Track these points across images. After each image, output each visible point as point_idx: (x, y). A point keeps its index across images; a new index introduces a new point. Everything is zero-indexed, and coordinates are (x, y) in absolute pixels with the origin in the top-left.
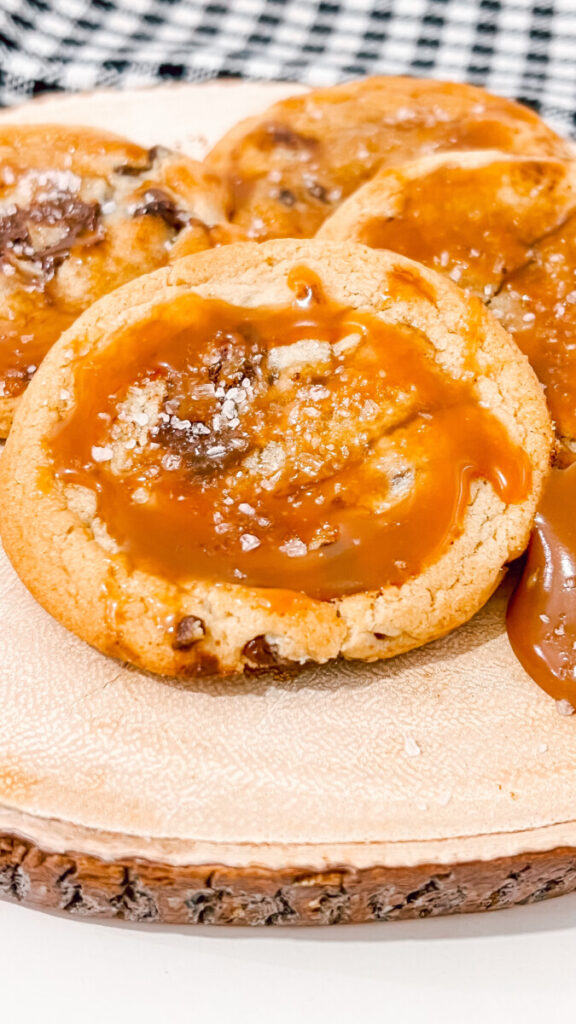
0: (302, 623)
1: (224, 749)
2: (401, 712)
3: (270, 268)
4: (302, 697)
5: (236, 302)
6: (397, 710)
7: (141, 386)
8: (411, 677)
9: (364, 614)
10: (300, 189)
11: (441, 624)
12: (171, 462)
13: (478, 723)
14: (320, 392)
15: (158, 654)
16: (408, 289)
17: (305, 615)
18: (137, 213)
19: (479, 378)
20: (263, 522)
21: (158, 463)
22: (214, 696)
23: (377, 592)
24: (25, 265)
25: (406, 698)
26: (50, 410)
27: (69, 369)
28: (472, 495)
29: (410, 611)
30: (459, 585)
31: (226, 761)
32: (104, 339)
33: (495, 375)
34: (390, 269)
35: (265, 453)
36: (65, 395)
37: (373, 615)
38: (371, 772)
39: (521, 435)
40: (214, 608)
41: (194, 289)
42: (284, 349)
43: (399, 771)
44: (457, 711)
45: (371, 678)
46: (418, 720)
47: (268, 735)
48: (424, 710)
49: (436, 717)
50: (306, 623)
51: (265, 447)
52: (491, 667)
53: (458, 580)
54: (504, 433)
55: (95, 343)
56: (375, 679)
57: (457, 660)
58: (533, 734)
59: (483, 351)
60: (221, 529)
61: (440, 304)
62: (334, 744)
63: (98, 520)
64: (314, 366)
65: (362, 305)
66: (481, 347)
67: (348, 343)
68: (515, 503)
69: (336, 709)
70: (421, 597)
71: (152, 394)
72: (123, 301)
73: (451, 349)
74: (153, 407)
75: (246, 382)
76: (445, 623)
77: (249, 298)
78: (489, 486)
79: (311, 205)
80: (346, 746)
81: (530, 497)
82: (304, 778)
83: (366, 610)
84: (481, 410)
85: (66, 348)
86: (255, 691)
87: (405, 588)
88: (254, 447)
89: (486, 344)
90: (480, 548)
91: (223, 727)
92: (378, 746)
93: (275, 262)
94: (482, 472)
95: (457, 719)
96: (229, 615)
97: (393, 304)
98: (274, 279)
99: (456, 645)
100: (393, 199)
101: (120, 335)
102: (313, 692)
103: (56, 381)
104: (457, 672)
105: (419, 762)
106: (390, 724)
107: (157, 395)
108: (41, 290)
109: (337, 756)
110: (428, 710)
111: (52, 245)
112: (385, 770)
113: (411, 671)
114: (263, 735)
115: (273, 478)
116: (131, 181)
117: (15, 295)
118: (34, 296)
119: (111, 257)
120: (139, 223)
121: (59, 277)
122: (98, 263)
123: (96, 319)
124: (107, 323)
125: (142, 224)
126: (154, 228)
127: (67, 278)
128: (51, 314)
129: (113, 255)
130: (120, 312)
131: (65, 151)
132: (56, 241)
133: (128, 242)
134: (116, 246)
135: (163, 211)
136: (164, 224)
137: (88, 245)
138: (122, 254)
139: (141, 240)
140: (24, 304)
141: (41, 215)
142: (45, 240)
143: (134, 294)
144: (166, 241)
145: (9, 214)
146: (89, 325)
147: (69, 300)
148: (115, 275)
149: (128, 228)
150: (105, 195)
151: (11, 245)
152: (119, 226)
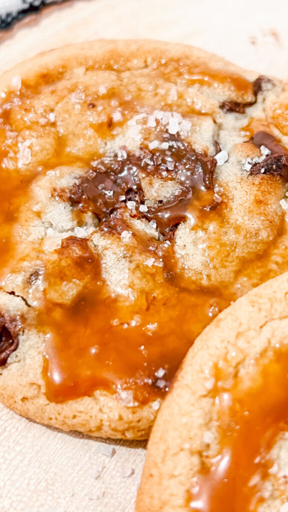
24: (141, 226)
36: (208, 436)
101: (266, 361)
116: (237, 119)
117: (135, 269)
118: (154, 270)
119: (228, 223)
120: (257, 183)
121: (176, 244)
122: (216, 230)
123: (235, 333)
124: (249, 342)
125: (260, 183)
126: (271, 188)
127: (185, 246)
128: (172, 291)
129: (232, 221)
130: (261, 327)
131: (168, 80)
132: (168, 195)
133: (245, 204)
134: (234, 210)
135: (280, 169)
136: (280, 181)
137: (206, 209)
138: (240, 219)
139: (259, 202)
140: (144, 280)
141: (152, 163)
142: (157, 193)
143: (276, 305)
144: (281, 199)
145: (119, 159)
146: (229, 342)
147: (188, 274)
148: (234, 246)
149: (245, 188)
150: (213, 136)
151: (123, 198)
152: (235, 184)
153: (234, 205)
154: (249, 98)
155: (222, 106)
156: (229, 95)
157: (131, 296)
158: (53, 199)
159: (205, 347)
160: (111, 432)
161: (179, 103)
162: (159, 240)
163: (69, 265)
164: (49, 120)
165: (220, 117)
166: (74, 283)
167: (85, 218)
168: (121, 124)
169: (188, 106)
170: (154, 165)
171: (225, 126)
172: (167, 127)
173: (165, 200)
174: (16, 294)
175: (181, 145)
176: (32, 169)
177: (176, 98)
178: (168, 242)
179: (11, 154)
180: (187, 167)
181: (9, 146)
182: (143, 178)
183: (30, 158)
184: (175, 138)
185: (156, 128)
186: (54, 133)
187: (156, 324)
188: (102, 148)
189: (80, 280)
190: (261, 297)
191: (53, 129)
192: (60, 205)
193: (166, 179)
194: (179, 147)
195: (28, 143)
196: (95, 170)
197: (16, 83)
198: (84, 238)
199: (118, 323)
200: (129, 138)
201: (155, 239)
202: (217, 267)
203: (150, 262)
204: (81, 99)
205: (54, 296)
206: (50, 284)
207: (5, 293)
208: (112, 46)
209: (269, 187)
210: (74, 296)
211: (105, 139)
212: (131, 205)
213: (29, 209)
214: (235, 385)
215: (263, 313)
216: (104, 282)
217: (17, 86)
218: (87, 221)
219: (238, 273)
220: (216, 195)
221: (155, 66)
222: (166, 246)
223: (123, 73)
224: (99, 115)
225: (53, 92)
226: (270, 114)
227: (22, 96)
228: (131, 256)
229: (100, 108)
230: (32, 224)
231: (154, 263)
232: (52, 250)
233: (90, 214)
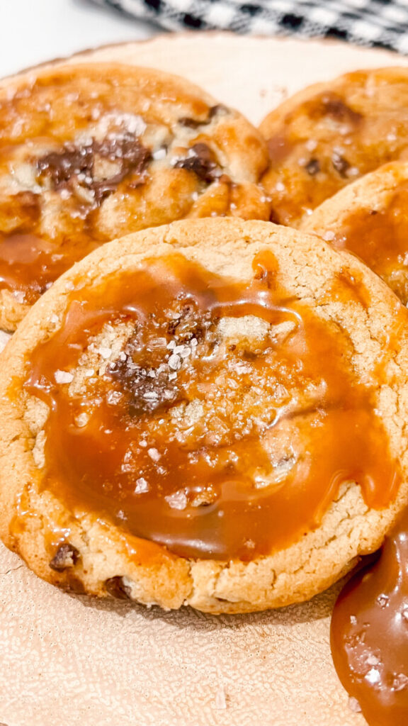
0: (154, 576)
1: (73, 656)
2: (227, 664)
3: (245, 245)
4: (153, 627)
5: (211, 268)
6: (224, 661)
7: (113, 325)
8: (250, 632)
9: (207, 582)
10: (328, 160)
11: (279, 600)
12: (114, 398)
13: (287, 693)
14: (244, 368)
15: (40, 567)
16: (347, 293)
17: (158, 569)
18: (176, 166)
19: (383, 386)
20: (161, 470)
21: (104, 394)
22: (85, 605)
23: (226, 563)
24: (82, 192)
25: (236, 652)
26: (41, 329)
27: (65, 297)
28: (341, 493)
29: (249, 587)
30: (302, 573)
31: (71, 668)
32: (100, 277)
33: (398, 386)
34: (338, 270)
35: (190, 406)
36: (55, 319)
37: (215, 584)
38: (180, 713)
39: (401, 448)
40: (90, 543)
41: (183, 251)
42: (232, 320)
43: (203, 719)
44: (274, 677)
45: (216, 624)
46: (238, 676)
47: (113, 654)
48: (247, 667)
49: (254, 677)
50: (157, 576)
51: (192, 401)
52: (320, 642)
53: (302, 568)
54: (386, 442)
55: (92, 280)
56: (219, 626)
57: (294, 628)
58: (328, 716)
59: (395, 361)
60: (125, 468)
61: (370, 311)
62: (161, 678)
63: (43, 432)
64: (251, 342)
65: (305, 297)
66: (394, 358)
67: (284, 328)
68: (377, 509)
69: (176, 645)
70: (263, 576)
71: (120, 334)
72: (125, 248)
73: (367, 354)
74: (118, 344)
75: (194, 341)
76: (283, 601)
77: (222, 267)
78: (358, 488)
79: (331, 177)
80: (170, 682)
81: (391, 506)
82: (125, 702)
83: (210, 578)
84: (373, 417)
85: (68, 279)
86: (119, 611)
87: (252, 565)
88: (182, 399)
89: (399, 356)
90: (332, 542)
91: (80, 638)
92: (196, 690)
93: (251, 241)
94: (354, 475)
95: (270, 684)
96: (100, 551)
97: (331, 303)
98: (246, 256)
99: (299, 614)
100: (384, 194)
101: (113, 278)
102: (164, 624)
103: (52, 306)
104: (289, 639)
105: (222, 715)
106: (214, 672)
107: (124, 335)
108: (83, 217)
109: (158, 690)
110: (250, 668)
111: (108, 179)
112: (192, 715)
113: (251, 627)
114: (108, 653)
115: (186, 432)
116: (190, 132)
117: (63, 218)
118: (78, 221)
120: (175, 174)
122: (133, 202)
123: (101, 258)
124: (107, 265)
125: (177, 175)
127: (107, 210)
128: (85, 239)
129: (147, 198)
131: (148, 96)
133: (163, 189)
135: (198, 167)
136: (196, 178)
137: (132, 187)
138: (155, 197)
139: (174, 189)
140: (67, 226)
142: (104, 172)
144: (193, 192)
149: (167, 176)
150: (164, 141)
151: (77, 172)
152: (160, 173)
153: (153, 188)
154: (203, 117)
155: (180, 121)
156: (188, 114)
157: (53, 235)
158: (25, 162)
160: (6, 321)
161: (147, 112)
163: (17, 207)
164: (45, 109)
165: (176, 128)
166: (16, 219)
167: (44, 180)
168: (97, 120)
172: (128, 127)
175: (133, 140)
177: (146, 109)
178: (98, 204)
182: (97, 160)
184: (131, 134)
185: (120, 125)
186: (44, 119)
187: (62, 255)
189: (21, 219)
191: (45, 117)
192: (28, 168)
193: (112, 163)
194: (131, 141)
195: (22, 121)
196: (65, 149)
198: (38, 193)
199: (36, 250)
200: (99, 131)
201: (89, 202)
203: (76, 215)
204: (75, 99)
210: (13, 228)
212: (81, 177)
216: (39, 223)
218: (45, 183)
220: (142, 178)
224: (83, 111)
225: (57, 91)
226: (217, 132)
228: (64, 209)
229: (85, 107)
231: (79, 216)
232: (9, 195)
233: (49, 177)
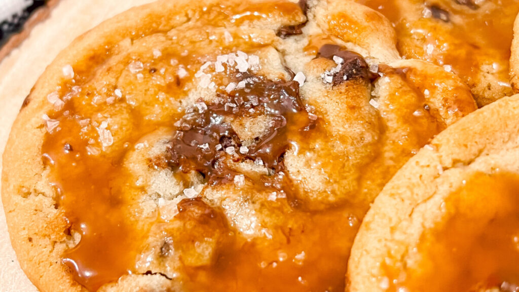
18: (337, 80)
24: (249, 167)
116: (296, 41)
117: (261, 208)
118: (279, 203)
119: (332, 136)
120: (343, 91)
121: (290, 172)
122: (323, 147)
123: (388, 230)
124: (405, 233)
125: (347, 90)
126: (358, 91)
127: (298, 171)
128: (305, 218)
129: (334, 134)
130: (410, 215)
131: (216, 25)
132: (262, 130)
133: (341, 114)
134: (332, 122)
135: (359, 71)
136: (363, 83)
137: (305, 130)
138: (341, 129)
139: (352, 108)
140: (274, 215)
141: (235, 105)
142: (251, 131)
143: (416, 190)
144: (370, 100)
145: (201, 112)
146: (386, 240)
147: (313, 196)
148: (346, 155)
149: (334, 99)
150: (282, 63)
151: (219, 147)
152: (323, 99)
154: (302, 19)
155: (279, 34)
156: (282, 21)
157: (267, 235)
158: (152, 170)
159: (364, 253)
161: (236, 43)
162: (270, 175)
163: (195, 226)
164: (116, 96)
165: (281, 44)
166: (206, 242)
167: (189, 178)
168: (189, 79)
169: (246, 43)
170: (237, 106)
171: (288, 50)
172: (236, 67)
173: (261, 136)
174: (153, 272)
175: (257, 80)
176: (117, 149)
177: (231, 40)
178: (281, 173)
179: (92, 141)
180: (271, 97)
181: (86, 134)
182: (232, 122)
183: (112, 138)
184: (248, 74)
185: (225, 72)
186: (125, 108)
187: (303, 252)
188: (179, 107)
189: (211, 237)
190: (398, 188)
191: (124, 105)
192: (161, 174)
193: (254, 116)
194: (255, 82)
195: (104, 125)
196: (181, 129)
197: (68, 72)
198: (196, 197)
199: (266, 265)
200: (201, 90)
201: (266, 175)
202: (338, 180)
203: (273, 196)
204: (140, 68)
205: (191, 261)
206: (183, 251)
207: (140, 276)
208: (148, 11)
209: (356, 91)
210: (211, 254)
211: (178, 97)
212: (230, 150)
213: (131, 187)
214: (409, 277)
215: (407, 202)
216: (235, 230)
217: (70, 75)
218: (192, 180)
219: (359, 180)
220: (310, 114)
221: (197, 16)
222: (280, 177)
223: (168, 32)
224: (164, 77)
225: (109, 70)
226: (327, 26)
227: (78, 83)
228: (252, 197)
229: (162, 71)
230: (140, 201)
231: (277, 196)
232: (172, 217)
233: (193, 172)
